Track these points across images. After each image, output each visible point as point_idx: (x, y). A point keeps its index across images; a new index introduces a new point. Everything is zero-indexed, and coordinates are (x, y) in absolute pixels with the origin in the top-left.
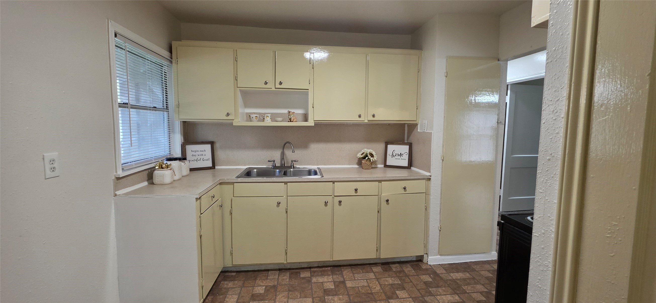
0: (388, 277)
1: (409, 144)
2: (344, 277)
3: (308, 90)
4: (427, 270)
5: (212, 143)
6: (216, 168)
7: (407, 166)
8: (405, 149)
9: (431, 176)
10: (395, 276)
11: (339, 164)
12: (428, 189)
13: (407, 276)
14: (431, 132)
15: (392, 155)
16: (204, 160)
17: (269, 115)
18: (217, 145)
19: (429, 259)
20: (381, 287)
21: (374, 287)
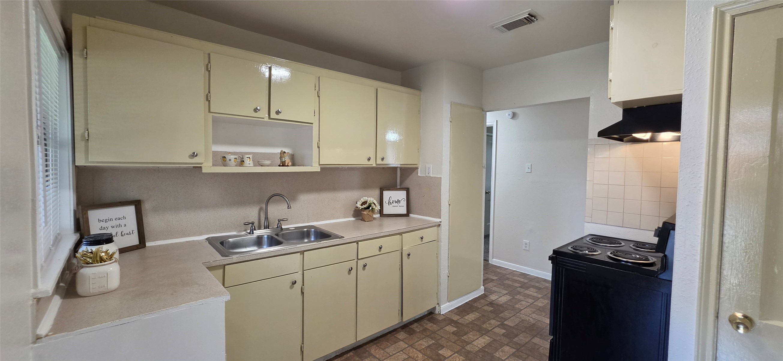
0: (419, 341)
1: (406, 189)
2: (377, 357)
3: (312, 124)
4: (444, 320)
5: (138, 204)
6: (147, 245)
7: (406, 213)
8: (402, 195)
9: (441, 222)
10: (424, 336)
11: (334, 218)
12: (438, 235)
13: (434, 332)
14: (440, 177)
15: (389, 202)
16: (123, 234)
17: (251, 156)
18: (146, 207)
19: (441, 309)
20: (422, 353)
21: (416, 355)
